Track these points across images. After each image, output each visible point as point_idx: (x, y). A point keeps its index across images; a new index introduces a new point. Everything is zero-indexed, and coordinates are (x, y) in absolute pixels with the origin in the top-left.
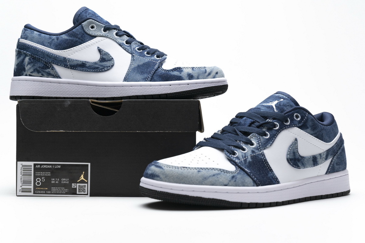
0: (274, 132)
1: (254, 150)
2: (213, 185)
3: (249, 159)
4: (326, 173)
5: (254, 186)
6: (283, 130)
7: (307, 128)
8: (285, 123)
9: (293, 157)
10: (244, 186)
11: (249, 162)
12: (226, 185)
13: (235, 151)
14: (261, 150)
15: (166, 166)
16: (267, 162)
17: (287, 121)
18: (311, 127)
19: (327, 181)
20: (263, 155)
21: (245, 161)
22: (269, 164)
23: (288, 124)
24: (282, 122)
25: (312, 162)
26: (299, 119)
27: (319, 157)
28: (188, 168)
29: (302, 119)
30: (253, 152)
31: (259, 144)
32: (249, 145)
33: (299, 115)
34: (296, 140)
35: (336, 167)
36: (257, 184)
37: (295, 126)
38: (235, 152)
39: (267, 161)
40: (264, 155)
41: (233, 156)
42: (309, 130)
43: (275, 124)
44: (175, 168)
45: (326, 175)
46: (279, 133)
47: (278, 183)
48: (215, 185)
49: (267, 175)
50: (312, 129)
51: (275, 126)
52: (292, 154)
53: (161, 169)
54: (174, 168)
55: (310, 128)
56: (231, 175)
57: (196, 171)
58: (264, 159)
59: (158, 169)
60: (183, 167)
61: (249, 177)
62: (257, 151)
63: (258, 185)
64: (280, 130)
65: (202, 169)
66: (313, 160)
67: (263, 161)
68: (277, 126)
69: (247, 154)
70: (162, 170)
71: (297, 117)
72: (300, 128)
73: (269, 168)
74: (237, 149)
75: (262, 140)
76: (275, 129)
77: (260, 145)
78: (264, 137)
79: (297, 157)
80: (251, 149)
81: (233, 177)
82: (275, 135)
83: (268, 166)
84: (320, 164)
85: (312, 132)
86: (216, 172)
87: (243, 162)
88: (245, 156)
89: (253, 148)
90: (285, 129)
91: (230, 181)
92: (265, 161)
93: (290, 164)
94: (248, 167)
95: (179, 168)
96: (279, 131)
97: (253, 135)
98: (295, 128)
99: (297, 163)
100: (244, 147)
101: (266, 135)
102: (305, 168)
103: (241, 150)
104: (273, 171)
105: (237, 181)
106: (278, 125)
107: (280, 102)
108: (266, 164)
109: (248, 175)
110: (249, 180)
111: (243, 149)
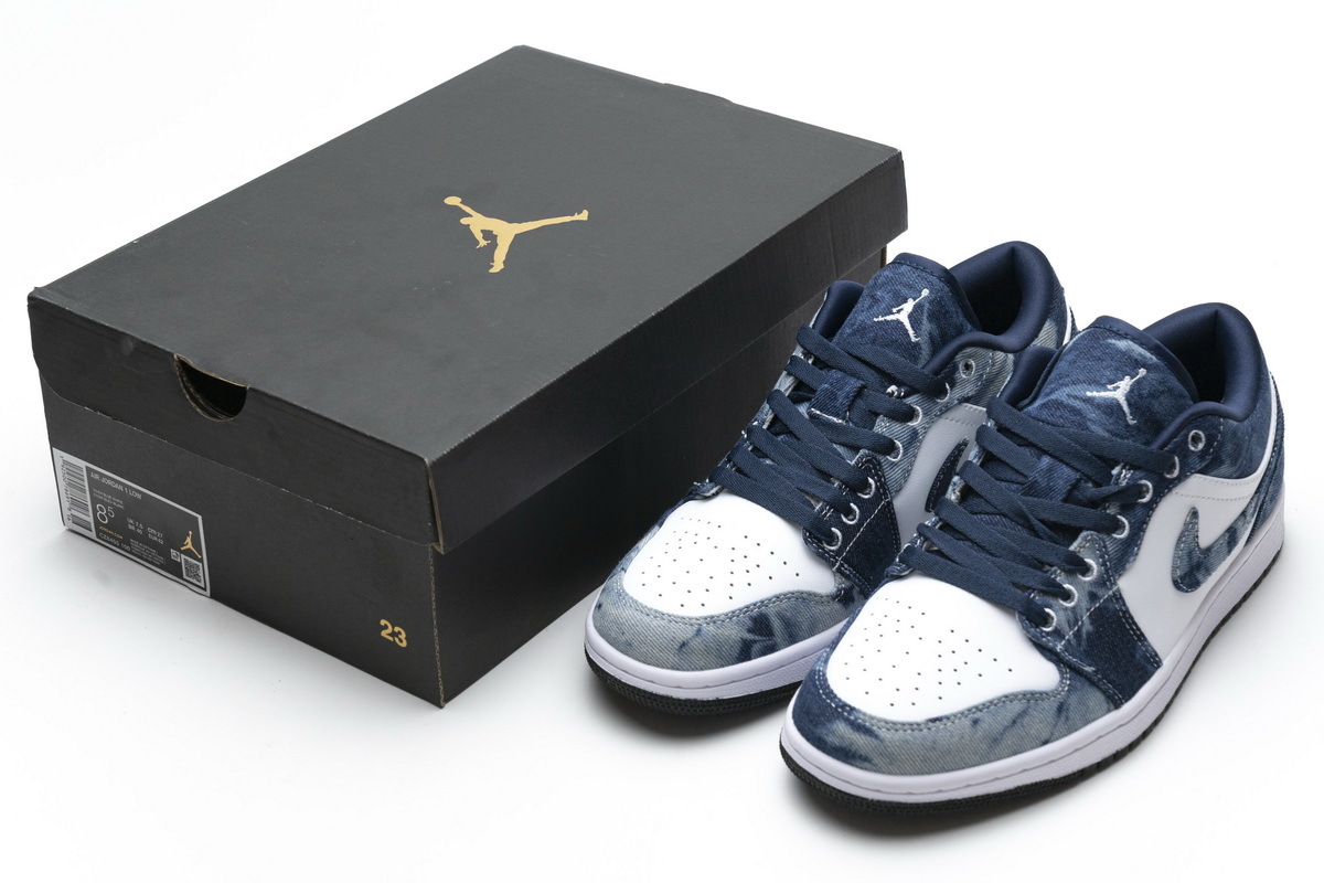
0: (1139, 512)
1: (1094, 590)
2: (1014, 754)
3: (1087, 626)
5: (1109, 711)
6: (1161, 497)
7: (1221, 463)
8: (1168, 476)
9: (1188, 568)
11: (1088, 634)
12: (1046, 742)
13: (1047, 610)
14: (1111, 585)
15: (883, 723)
16: (1131, 617)
17: (1171, 467)
18: (1229, 457)
20: (1118, 597)
21: (1078, 635)
22: (1136, 620)
23: (1176, 473)
24: (1161, 475)
26: (1201, 446)
27: (1240, 523)
28: (945, 721)
29: (1208, 445)
30: (1093, 597)
31: (1104, 564)
32: (1079, 576)
33: (1200, 432)
34: (1194, 512)
36: (1116, 702)
37: (1192, 474)
38: (1048, 614)
39: (1130, 614)
40: (1121, 598)
41: (1044, 628)
43: (1142, 487)
44: (913, 730)
46: (1153, 510)
47: (1159, 667)
48: (1020, 753)
49: (1133, 656)
51: (1141, 492)
52: (1186, 561)
53: (873, 739)
54: (909, 731)
55: (1228, 461)
56: (1053, 704)
57: (967, 722)
58: (1121, 610)
59: (863, 736)
60: (930, 721)
61: (1096, 689)
62: (1103, 590)
63: (1117, 706)
64: (1155, 501)
65: (981, 711)
66: (1227, 543)
67: (1119, 619)
68: (1148, 491)
69: (1078, 611)
70: (876, 742)
71: (1196, 439)
72: (1203, 472)
73: (1135, 632)
74: (1051, 601)
75: (1111, 547)
76: (1142, 503)
77: (1107, 570)
78: (1114, 535)
79: (1196, 556)
80: (1087, 588)
81: (1060, 708)
82: (1145, 522)
83: (1132, 629)
84: (1242, 537)
86: (1017, 707)
87: (1074, 642)
88: (1074, 618)
89: (1090, 583)
90: (1168, 492)
91: (1055, 722)
92: (1124, 616)
93: (1182, 590)
94: (1089, 656)
95: (923, 726)
96: (1151, 507)
97: (1084, 538)
98: (1193, 477)
99: (1195, 577)
100: (1066, 586)
101: (1118, 527)
102: (1210, 576)
103: (1061, 601)
104: (1145, 639)
105: (1071, 714)
106: (1150, 485)
107: (1138, 382)
108: (1127, 621)
109: (1093, 684)
110: (1095, 698)
111: (1067, 596)
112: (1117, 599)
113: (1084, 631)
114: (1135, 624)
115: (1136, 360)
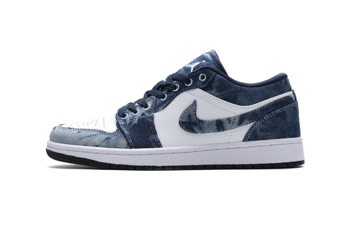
0: (172, 94)
1: (145, 113)
2: (85, 145)
3: (136, 122)
4: (244, 141)
5: (127, 148)
6: (182, 92)
7: (212, 89)
8: (186, 85)
9: (187, 121)
10: (116, 147)
12: (97, 146)
13: (126, 113)
14: (151, 113)
16: (154, 125)
17: (189, 82)
18: (217, 88)
19: (244, 149)
20: (152, 118)
21: (130, 123)
23: (190, 85)
24: (184, 84)
25: (215, 127)
26: (204, 80)
27: (226, 122)
28: (72, 129)
29: (207, 80)
30: (143, 114)
31: (152, 106)
32: (143, 108)
33: (205, 75)
34: (195, 102)
35: (260, 134)
36: (130, 146)
37: (197, 88)
38: (126, 115)
41: (122, 118)
42: (213, 92)
43: (176, 86)
44: (62, 129)
45: (244, 142)
46: (177, 95)
47: (159, 147)
48: (87, 146)
49: (148, 137)
50: (217, 90)
51: (175, 88)
52: (186, 117)
55: (215, 89)
56: (107, 136)
57: (77, 131)
58: (151, 122)
60: (68, 128)
61: (125, 139)
62: (148, 113)
63: (131, 148)
64: (179, 92)
66: (216, 125)
67: (149, 124)
68: (177, 88)
69: (136, 117)
71: (203, 77)
72: (204, 89)
73: (153, 131)
74: (130, 112)
75: (158, 102)
76: (174, 91)
77: (152, 108)
78: (161, 99)
79: (193, 120)
80: (143, 112)
81: (107, 139)
82: (172, 97)
83: (153, 129)
84: (229, 129)
85: (218, 94)
86: (95, 133)
87: (128, 124)
88: (132, 119)
89: (145, 110)
90: (185, 90)
91: (103, 142)
92: (151, 124)
93: (183, 128)
94: (130, 130)
95: (65, 129)
96: (177, 93)
97: (151, 98)
98: (197, 89)
99: (192, 127)
100: (137, 110)
101: (163, 97)
102: (203, 133)
103: (133, 113)
105: (110, 141)
106: (179, 86)
107: (200, 64)
108: (152, 127)
109: (125, 137)
110: (124, 141)
111: (135, 112)
112: (151, 118)
113: (134, 123)
114: (155, 128)
115: (205, 58)
